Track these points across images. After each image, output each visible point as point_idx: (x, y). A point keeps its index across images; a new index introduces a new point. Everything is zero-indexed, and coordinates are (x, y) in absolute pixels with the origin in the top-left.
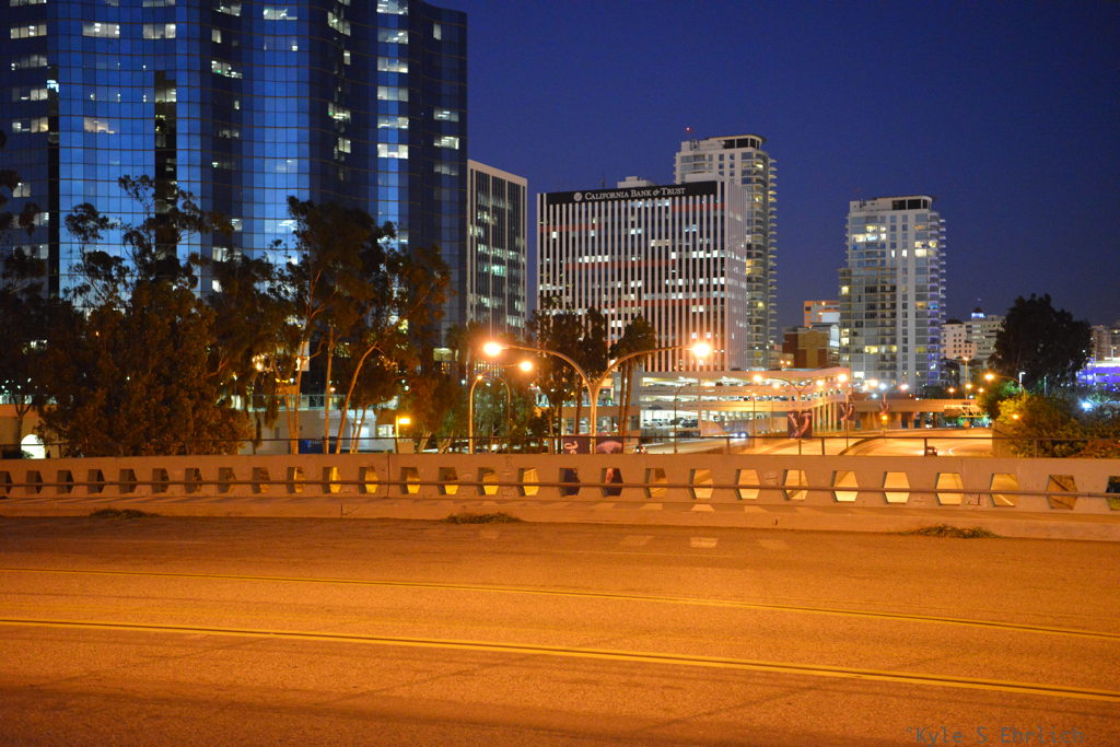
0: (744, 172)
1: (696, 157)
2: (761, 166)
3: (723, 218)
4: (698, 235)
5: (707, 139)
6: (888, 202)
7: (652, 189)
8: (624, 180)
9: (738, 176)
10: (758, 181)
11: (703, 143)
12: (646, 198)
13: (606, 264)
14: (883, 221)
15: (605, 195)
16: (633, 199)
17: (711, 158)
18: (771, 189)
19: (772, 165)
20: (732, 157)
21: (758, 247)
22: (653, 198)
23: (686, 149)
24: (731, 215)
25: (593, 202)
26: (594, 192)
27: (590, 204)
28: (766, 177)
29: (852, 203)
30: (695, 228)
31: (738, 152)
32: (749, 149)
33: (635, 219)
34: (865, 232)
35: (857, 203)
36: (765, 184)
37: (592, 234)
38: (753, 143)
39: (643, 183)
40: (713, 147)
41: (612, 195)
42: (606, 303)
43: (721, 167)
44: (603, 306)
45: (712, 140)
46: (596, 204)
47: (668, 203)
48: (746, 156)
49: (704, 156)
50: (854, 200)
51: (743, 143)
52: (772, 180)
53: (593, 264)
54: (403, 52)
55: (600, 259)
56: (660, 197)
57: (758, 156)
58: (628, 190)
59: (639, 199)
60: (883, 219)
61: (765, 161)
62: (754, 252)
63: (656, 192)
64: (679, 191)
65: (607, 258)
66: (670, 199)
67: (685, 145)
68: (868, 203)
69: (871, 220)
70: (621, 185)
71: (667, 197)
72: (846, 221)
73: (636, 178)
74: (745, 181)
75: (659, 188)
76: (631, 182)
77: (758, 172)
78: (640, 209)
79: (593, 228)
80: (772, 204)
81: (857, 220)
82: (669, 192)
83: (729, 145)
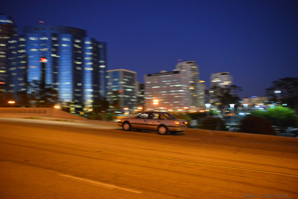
1: (181, 66)
3: (181, 78)
4: (176, 82)
8: (161, 71)
10: (192, 70)
23: (179, 64)
35: (213, 74)
37: (155, 82)
45: (184, 62)
51: (191, 63)
52: (198, 70)
54: (91, 51)
59: (164, 75)
75: (168, 72)
80: (198, 75)
81: (213, 77)
82: (171, 73)
83: (187, 63)
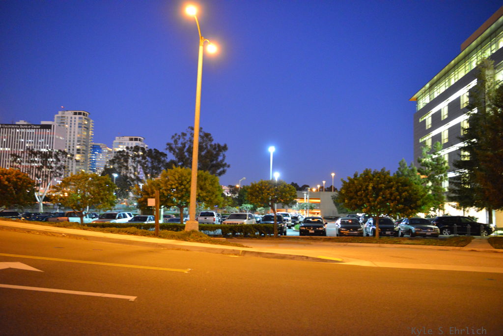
0: (79, 124)
1: (62, 117)
2: (86, 122)
3: (53, 138)
4: (44, 143)
5: (67, 111)
6: (128, 138)
7: (28, 125)
8: (19, 121)
9: (77, 125)
10: (85, 127)
11: (66, 112)
12: (26, 128)
13: (9, 151)
14: (124, 145)
15: (10, 126)
16: (21, 128)
17: (67, 117)
18: (92, 131)
19: (92, 122)
20: (75, 118)
21: (83, 150)
22: (28, 128)
23: (60, 114)
24: (57, 137)
25: (6, 128)
26: (6, 125)
27: (4, 129)
28: (89, 126)
29: (117, 138)
30: (43, 140)
31: (77, 116)
32: (82, 116)
33: (21, 136)
34: (119, 147)
35: (118, 138)
36: (87, 129)
37: (4, 140)
38: (84, 114)
39: (26, 123)
40: (69, 114)
41: (13, 126)
42: (8, 165)
43: (71, 121)
44: (7, 166)
45: (69, 112)
46: (7, 129)
47: (34, 131)
48: (80, 118)
49: (64, 117)
50: (118, 136)
51: (80, 114)
52: (92, 128)
53: (4, 151)
55: (6, 149)
56: (31, 128)
57: (85, 119)
58: (19, 125)
59: (23, 128)
60: (125, 143)
61: (88, 120)
62: (81, 152)
63: (29, 127)
64: (38, 127)
65: (9, 149)
66: (35, 130)
67: (60, 112)
68: (121, 138)
69: (120, 143)
70: (17, 123)
71: (33, 129)
72: (112, 143)
73: (23, 121)
74: (79, 127)
75: (30, 125)
76: (22, 122)
77: (85, 124)
78: (23, 132)
79: (5, 138)
80: (92, 136)
81: (116, 143)
82: (35, 127)
83: (75, 114)
